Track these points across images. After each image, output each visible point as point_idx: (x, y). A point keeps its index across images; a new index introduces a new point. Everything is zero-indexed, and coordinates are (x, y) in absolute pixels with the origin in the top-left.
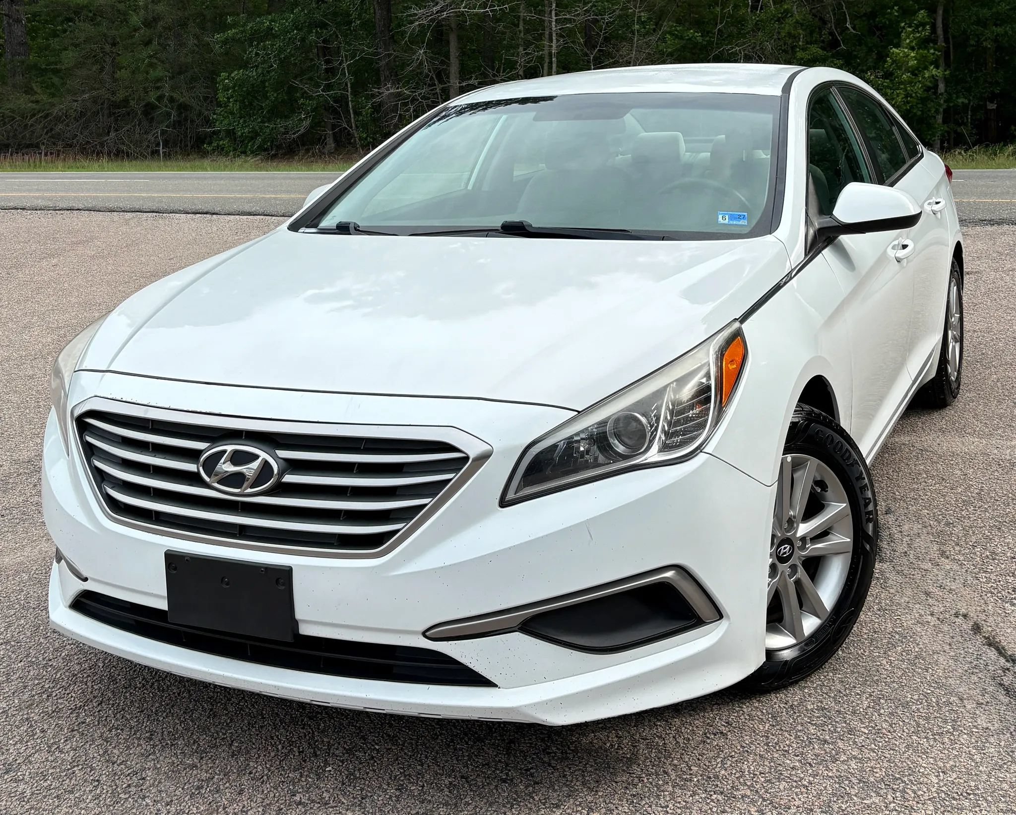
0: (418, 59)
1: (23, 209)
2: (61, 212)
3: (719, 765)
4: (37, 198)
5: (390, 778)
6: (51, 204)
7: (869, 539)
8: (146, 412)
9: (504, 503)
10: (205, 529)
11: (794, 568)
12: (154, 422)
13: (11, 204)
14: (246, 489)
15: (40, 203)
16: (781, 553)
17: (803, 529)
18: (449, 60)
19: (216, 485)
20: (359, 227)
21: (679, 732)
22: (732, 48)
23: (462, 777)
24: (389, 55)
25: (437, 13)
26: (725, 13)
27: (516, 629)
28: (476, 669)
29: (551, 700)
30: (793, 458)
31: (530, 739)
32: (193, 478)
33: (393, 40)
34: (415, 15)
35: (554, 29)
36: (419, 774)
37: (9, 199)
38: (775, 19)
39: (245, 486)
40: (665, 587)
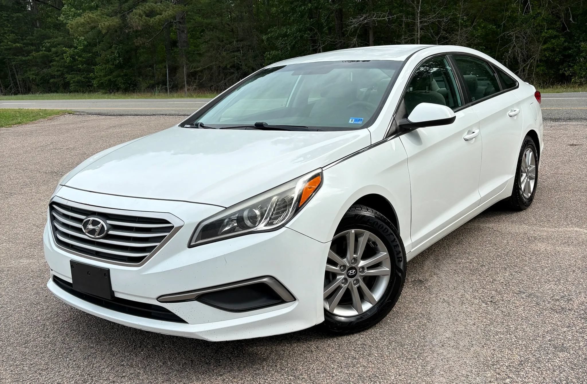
0: (353, 43)
1: (166, 115)
2: (180, 116)
3: (301, 365)
4: (172, 110)
5: (163, 358)
6: (177, 113)
7: (400, 270)
8: (67, 202)
9: (190, 246)
10: (87, 252)
11: (358, 281)
12: (72, 207)
13: (162, 113)
14: (96, 236)
15: (173, 112)
16: (350, 273)
17: (362, 263)
18: (369, 43)
19: (87, 234)
20: (203, 124)
21: (293, 349)
22: (509, 33)
23: (191, 361)
24: (341, 42)
25: (362, 21)
26: (506, 15)
27: (195, 299)
28: (179, 315)
29: (209, 331)
30: (355, 231)
31: (229, 347)
32: (79, 230)
33: (343, 35)
34: (352, 22)
35: (419, 26)
36: (175, 358)
37: (161, 111)
38: (532, 18)
39: (95, 234)
40: (263, 285)
